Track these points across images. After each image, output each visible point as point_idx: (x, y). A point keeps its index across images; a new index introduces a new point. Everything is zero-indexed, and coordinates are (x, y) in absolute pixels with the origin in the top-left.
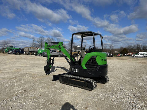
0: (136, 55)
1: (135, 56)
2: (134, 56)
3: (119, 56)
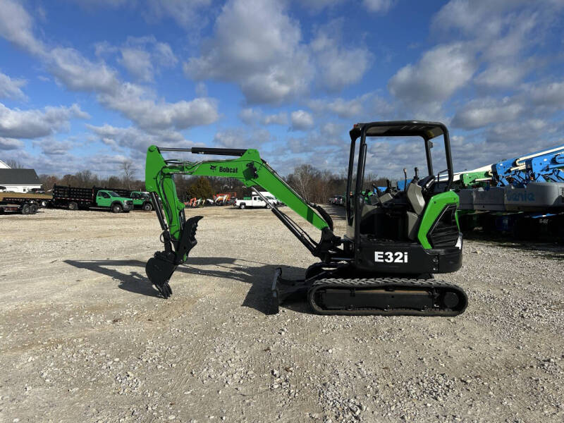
0: (249, 203)
1: (244, 204)
2: (241, 204)
3: (192, 207)
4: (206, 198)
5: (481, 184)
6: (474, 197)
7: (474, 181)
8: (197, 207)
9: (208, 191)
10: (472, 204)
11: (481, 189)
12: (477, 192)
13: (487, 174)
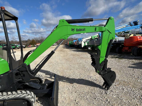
3: (30, 47)
4: (34, 45)
5: (96, 38)
6: (95, 42)
7: (95, 38)
8: (31, 47)
9: (35, 43)
10: (94, 44)
11: (96, 40)
12: (95, 41)
13: (97, 36)
